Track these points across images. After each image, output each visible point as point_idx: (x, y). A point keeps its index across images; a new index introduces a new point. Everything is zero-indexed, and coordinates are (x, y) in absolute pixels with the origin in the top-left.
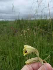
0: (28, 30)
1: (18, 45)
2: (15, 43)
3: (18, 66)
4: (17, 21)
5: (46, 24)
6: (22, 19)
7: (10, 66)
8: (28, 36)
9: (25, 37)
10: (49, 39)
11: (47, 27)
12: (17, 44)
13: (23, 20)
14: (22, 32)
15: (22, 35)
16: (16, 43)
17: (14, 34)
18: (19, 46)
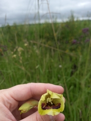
0: (26, 45)
1: (11, 74)
2: (4, 70)
6: (15, 24)
9: (21, 58)
12: (9, 71)
14: (15, 50)
15: (15, 56)
16: (7, 70)
18: (13, 75)
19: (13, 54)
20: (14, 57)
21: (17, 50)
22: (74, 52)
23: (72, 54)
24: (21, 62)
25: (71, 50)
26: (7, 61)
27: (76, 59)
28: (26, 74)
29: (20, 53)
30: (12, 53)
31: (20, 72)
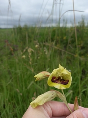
0: (36, 46)
1: (19, 74)
2: (13, 70)
3: (20, 110)
4: (17, 28)
5: (65, 35)
6: (26, 25)
7: (6, 111)
9: (31, 60)
10: (70, 61)
11: (67, 40)
12: (18, 71)
13: (26, 28)
14: (25, 50)
15: (24, 56)
16: (16, 70)
17: (11, 54)
18: (21, 75)
19: (23, 55)
20: (23, 58)
21: (27, 50)
22: (83, 56)
24: (31, 63)
25: (80, 55)
26: (17, 61)
29: (30, 54)
30: (22, 53)
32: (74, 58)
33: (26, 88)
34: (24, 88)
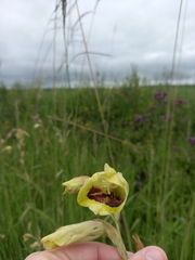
6: (17, 85)
8: (38, 152)
9: (23, 153)
14: (9, 135)
15: (9, 148)
19: (5, 145)
20: (6, 151)
21: (14, 134)
22: (139, 144)
23: (136, 148)
24: (22, 161)
25: (134, 141)
27: (145, 160)
28: (34, 191)
30: (3, 141)
31: (21, 187)
32: (121, 147)
33: (16, 221)
34: (10, 222)
